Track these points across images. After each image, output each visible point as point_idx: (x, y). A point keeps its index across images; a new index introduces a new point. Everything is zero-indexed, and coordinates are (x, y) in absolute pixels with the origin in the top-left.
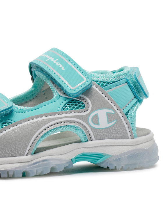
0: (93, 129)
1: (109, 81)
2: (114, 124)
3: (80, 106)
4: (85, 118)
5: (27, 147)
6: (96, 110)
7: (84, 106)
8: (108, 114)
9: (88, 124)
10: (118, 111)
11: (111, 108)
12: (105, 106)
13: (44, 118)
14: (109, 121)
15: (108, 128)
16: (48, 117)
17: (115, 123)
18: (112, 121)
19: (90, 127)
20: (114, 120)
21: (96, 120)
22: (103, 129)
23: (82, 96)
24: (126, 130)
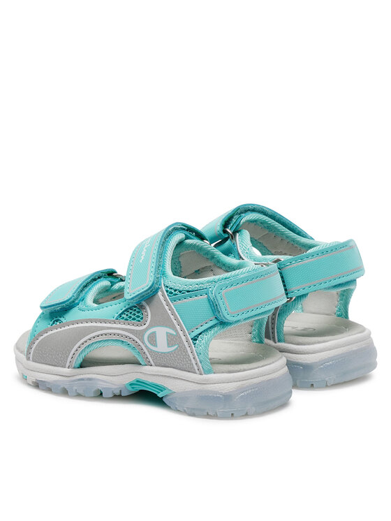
0: (150, 351)
1: (181, 289)
2: (175, 350)
3: (138, 317)
4: (140, 334)
5: (67, 357)
6: (155, 326)
7: (142, 318)
8: (168, 335)
9: (143, 343)
10: (181, 333)
11: (174, 328)
12: (166, 322)
13: (94, 324)
14: (169, 345)
15: (168, 353)
16: (99, 324)
17: (177, 348)
18: (172, 346)
19: (146, 346)
20: (175, 345)
21: (153, 339)
22: (162, 353)
23: (144, 303)
24: (190, 360)
